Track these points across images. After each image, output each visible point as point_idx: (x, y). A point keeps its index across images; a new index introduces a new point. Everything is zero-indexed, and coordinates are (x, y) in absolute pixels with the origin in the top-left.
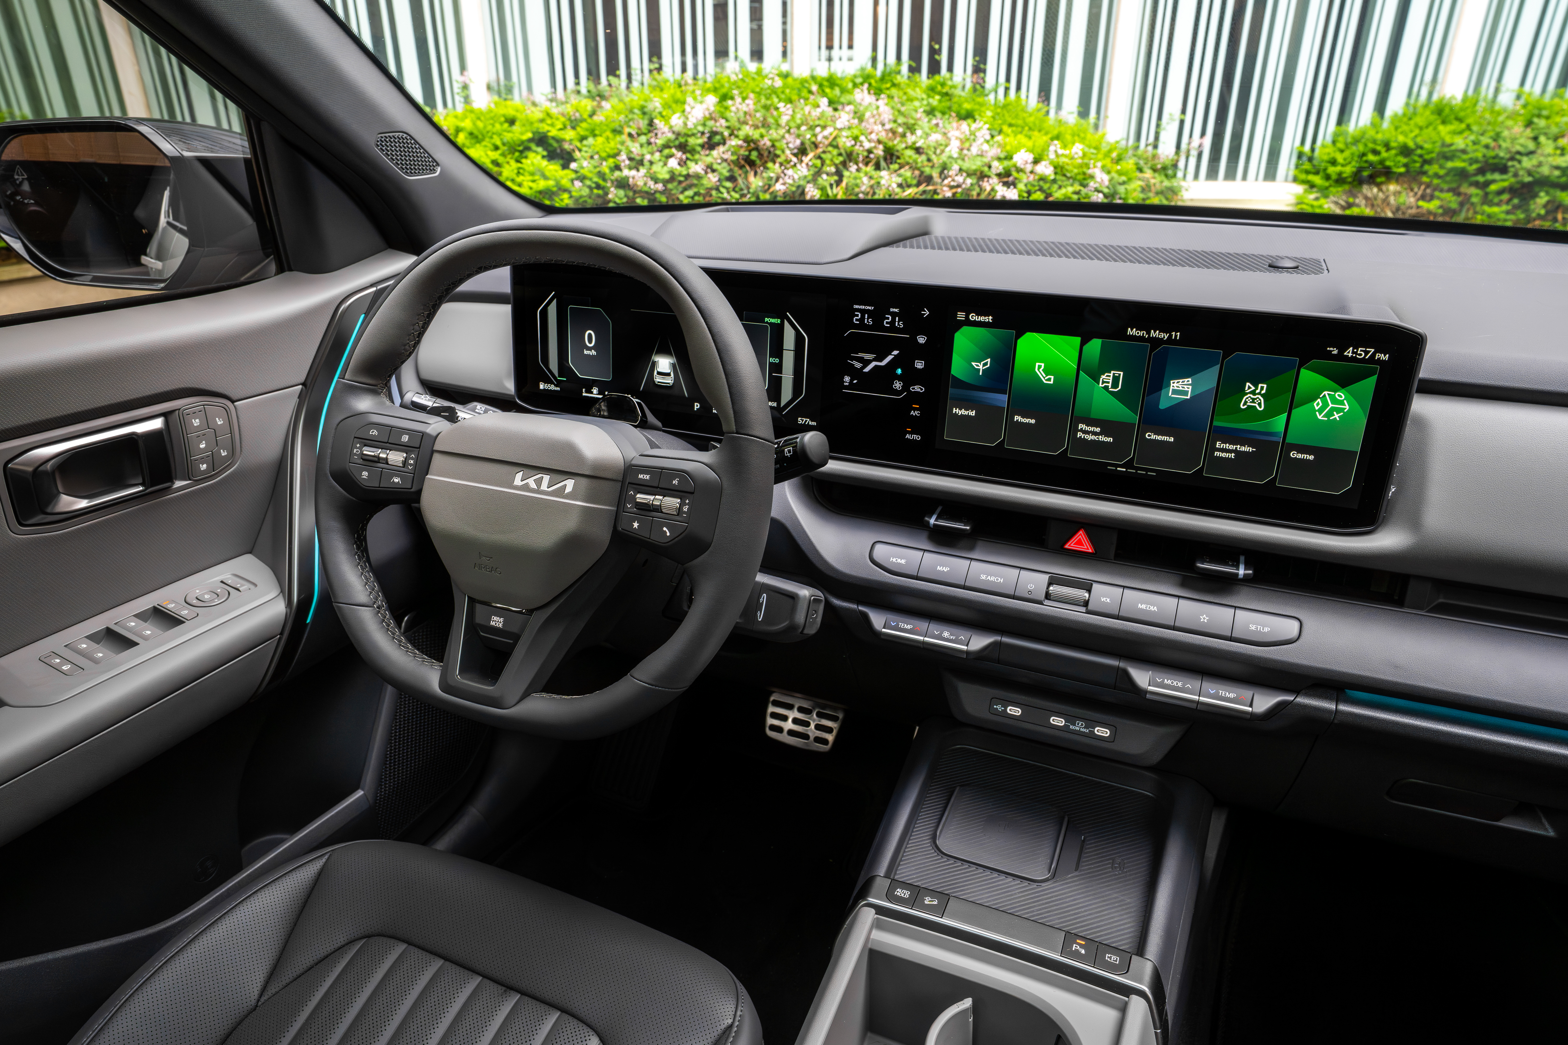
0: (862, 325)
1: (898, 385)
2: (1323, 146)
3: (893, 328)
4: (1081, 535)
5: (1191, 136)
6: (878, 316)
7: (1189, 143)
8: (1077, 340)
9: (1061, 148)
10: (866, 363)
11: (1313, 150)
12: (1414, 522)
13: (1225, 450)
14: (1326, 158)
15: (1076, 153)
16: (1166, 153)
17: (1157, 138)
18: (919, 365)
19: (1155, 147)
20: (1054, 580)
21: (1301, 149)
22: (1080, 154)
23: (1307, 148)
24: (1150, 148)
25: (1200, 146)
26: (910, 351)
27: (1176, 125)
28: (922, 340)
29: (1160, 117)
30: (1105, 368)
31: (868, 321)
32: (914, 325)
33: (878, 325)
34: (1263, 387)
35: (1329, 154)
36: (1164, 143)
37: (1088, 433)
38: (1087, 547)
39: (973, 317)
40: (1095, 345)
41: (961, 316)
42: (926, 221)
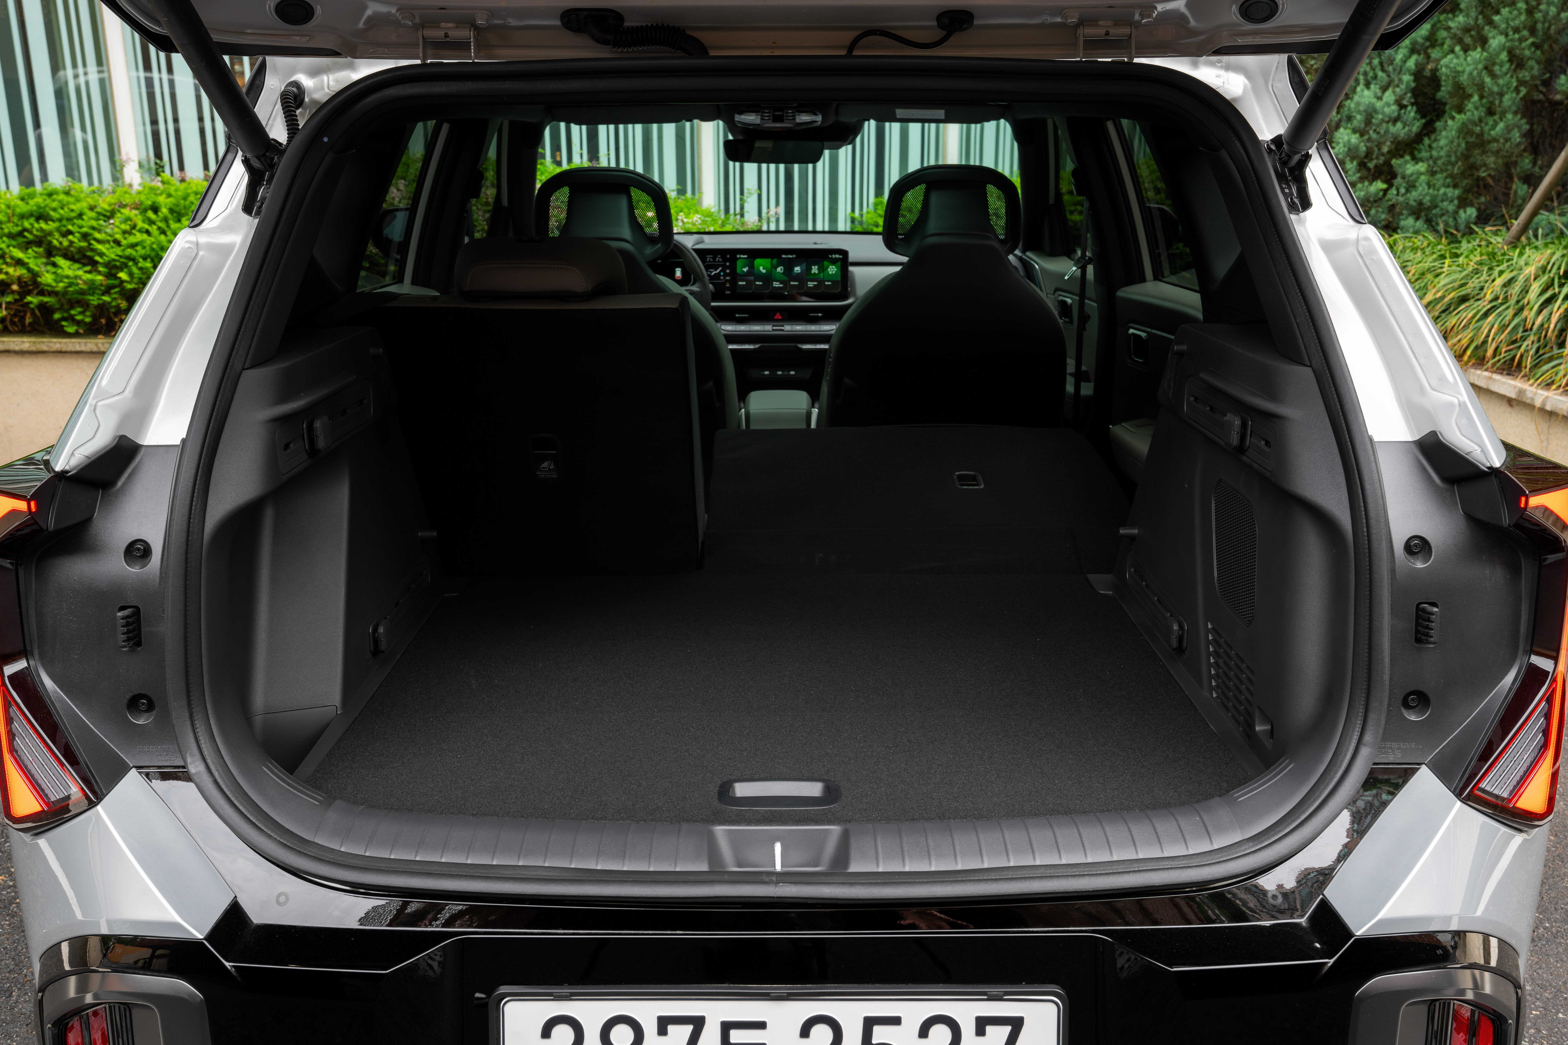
0: (710, 261)
1: (722, 278)
2: (868, 212)
3: (719, 261)
4: (778, 314)
5: (768, 207)
6: (714, 258)
7: (768, 213)
8: (770, 260)
9: (686, 218)
10: (712, 272)
11: (862, 215)
12: (855, 295)
13: (811, 284)
14: (870, 221)
15: (697, 221)
16: (752, 221)
17: (742, 208)
18: (728, 271)
19: (742, 215)
20: (773, 326)
21: (853, 215)
22: (700, 221)
23: (857, 214)
24: (738, 217)
25: (776, 213)
26: (724, 268)
27: (755, 198)
28: (728, 264)
29: (742, 193)
30: (778, 266)
31: (711, 260)
32: (725, 260)
33: (715, 261)
34: (816, 267)
35: (872, 218)
36: (747, 212)
37: (776, 284)
38: (780, 318)
39: (742, 256)
40: (775, 260)
41: (738, 256)
42: (702, 238)
